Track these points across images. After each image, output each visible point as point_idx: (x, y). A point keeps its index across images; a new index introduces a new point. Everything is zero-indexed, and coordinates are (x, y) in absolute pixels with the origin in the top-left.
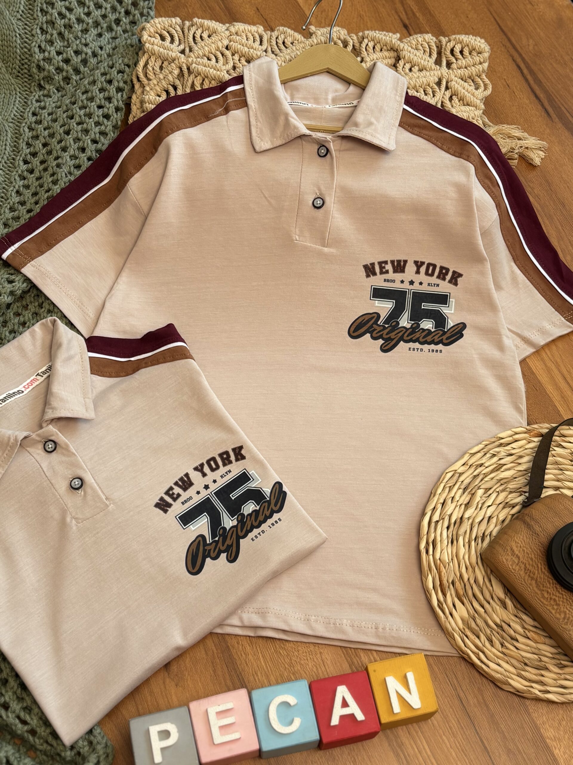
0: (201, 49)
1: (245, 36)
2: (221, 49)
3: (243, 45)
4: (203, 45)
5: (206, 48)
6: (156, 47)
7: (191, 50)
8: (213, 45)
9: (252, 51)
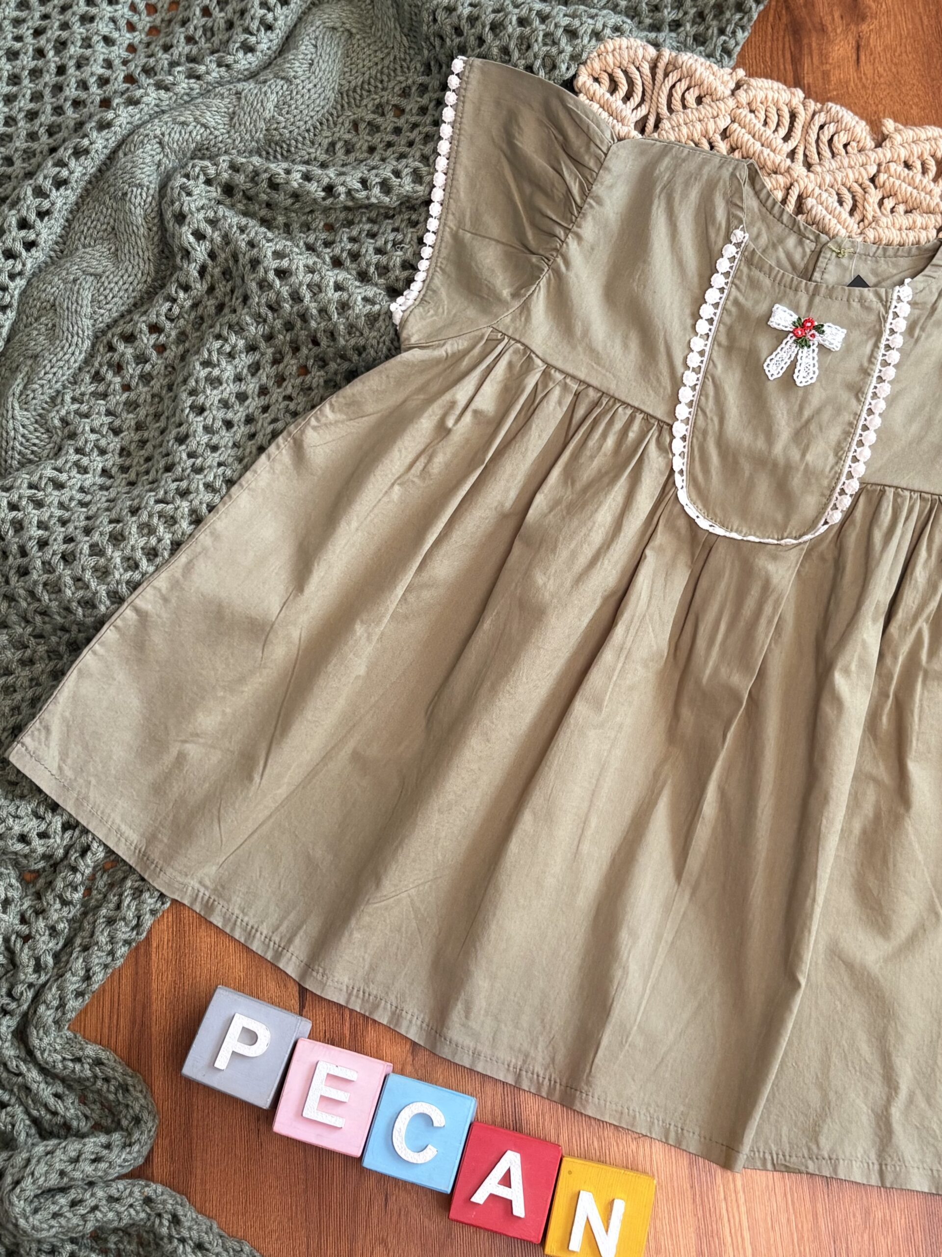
0: (674, 130)
1: (763, 113)
2: (711, 133)
3: (754, 137)
4: (681, 121)
5: (685, 130)
6: (595, 107)
7: (656, 127)
8: (698, 126)
9: (766, 151)
